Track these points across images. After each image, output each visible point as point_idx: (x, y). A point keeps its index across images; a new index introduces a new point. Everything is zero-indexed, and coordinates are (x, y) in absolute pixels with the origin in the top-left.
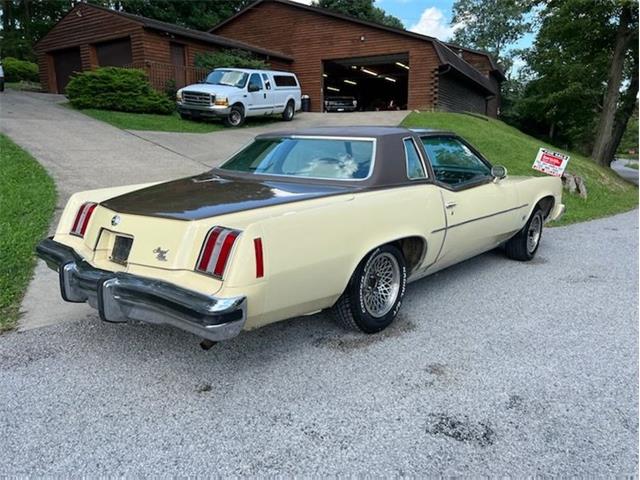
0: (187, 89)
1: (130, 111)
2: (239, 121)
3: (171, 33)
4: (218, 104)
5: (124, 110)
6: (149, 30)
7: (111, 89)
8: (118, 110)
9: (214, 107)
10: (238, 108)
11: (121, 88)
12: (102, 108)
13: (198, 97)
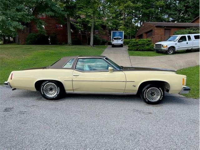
0: (156, 43)
1: (141, 51)
2: (172, 52)
3: (164, 27)
4: (164, 47)
5: (140, 50)
6: (157, 27)
7: (138, 45)
8: (139, 51)
9: (163, 48)
10: (172, 48)
11: (140, 45)
12: (134, 50)
13: (158, 45)
